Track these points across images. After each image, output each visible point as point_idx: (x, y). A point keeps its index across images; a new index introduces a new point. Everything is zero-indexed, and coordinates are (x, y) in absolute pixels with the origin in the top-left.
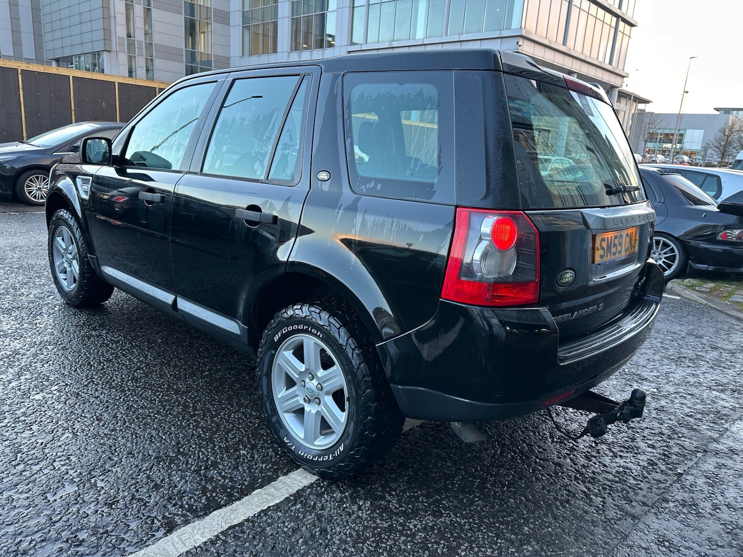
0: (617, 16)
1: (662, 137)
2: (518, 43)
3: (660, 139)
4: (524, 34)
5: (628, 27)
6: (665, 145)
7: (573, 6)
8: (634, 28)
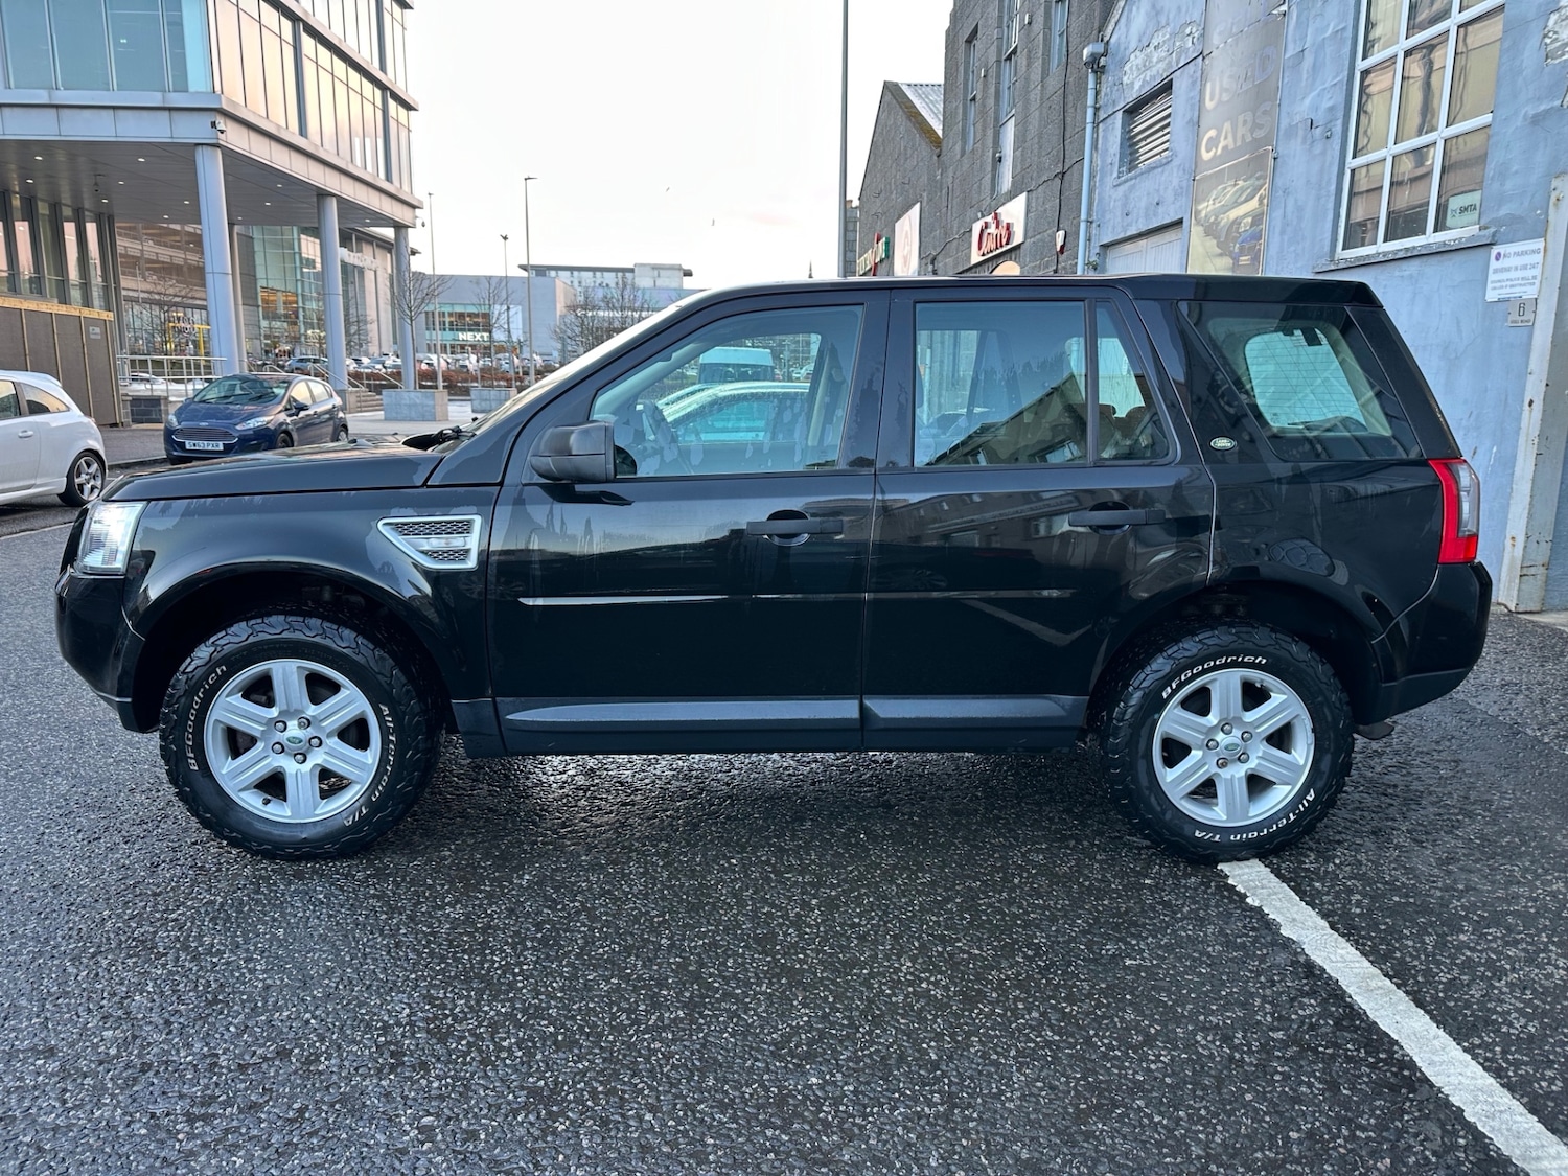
0: (383, 87)
1: (453, 319)
2: (214, 125)
3: (451, 323)
4: (225, 106)
5: (402, 111)
6: (461, 336)
7: (304, 58)
8: (412, 113)
